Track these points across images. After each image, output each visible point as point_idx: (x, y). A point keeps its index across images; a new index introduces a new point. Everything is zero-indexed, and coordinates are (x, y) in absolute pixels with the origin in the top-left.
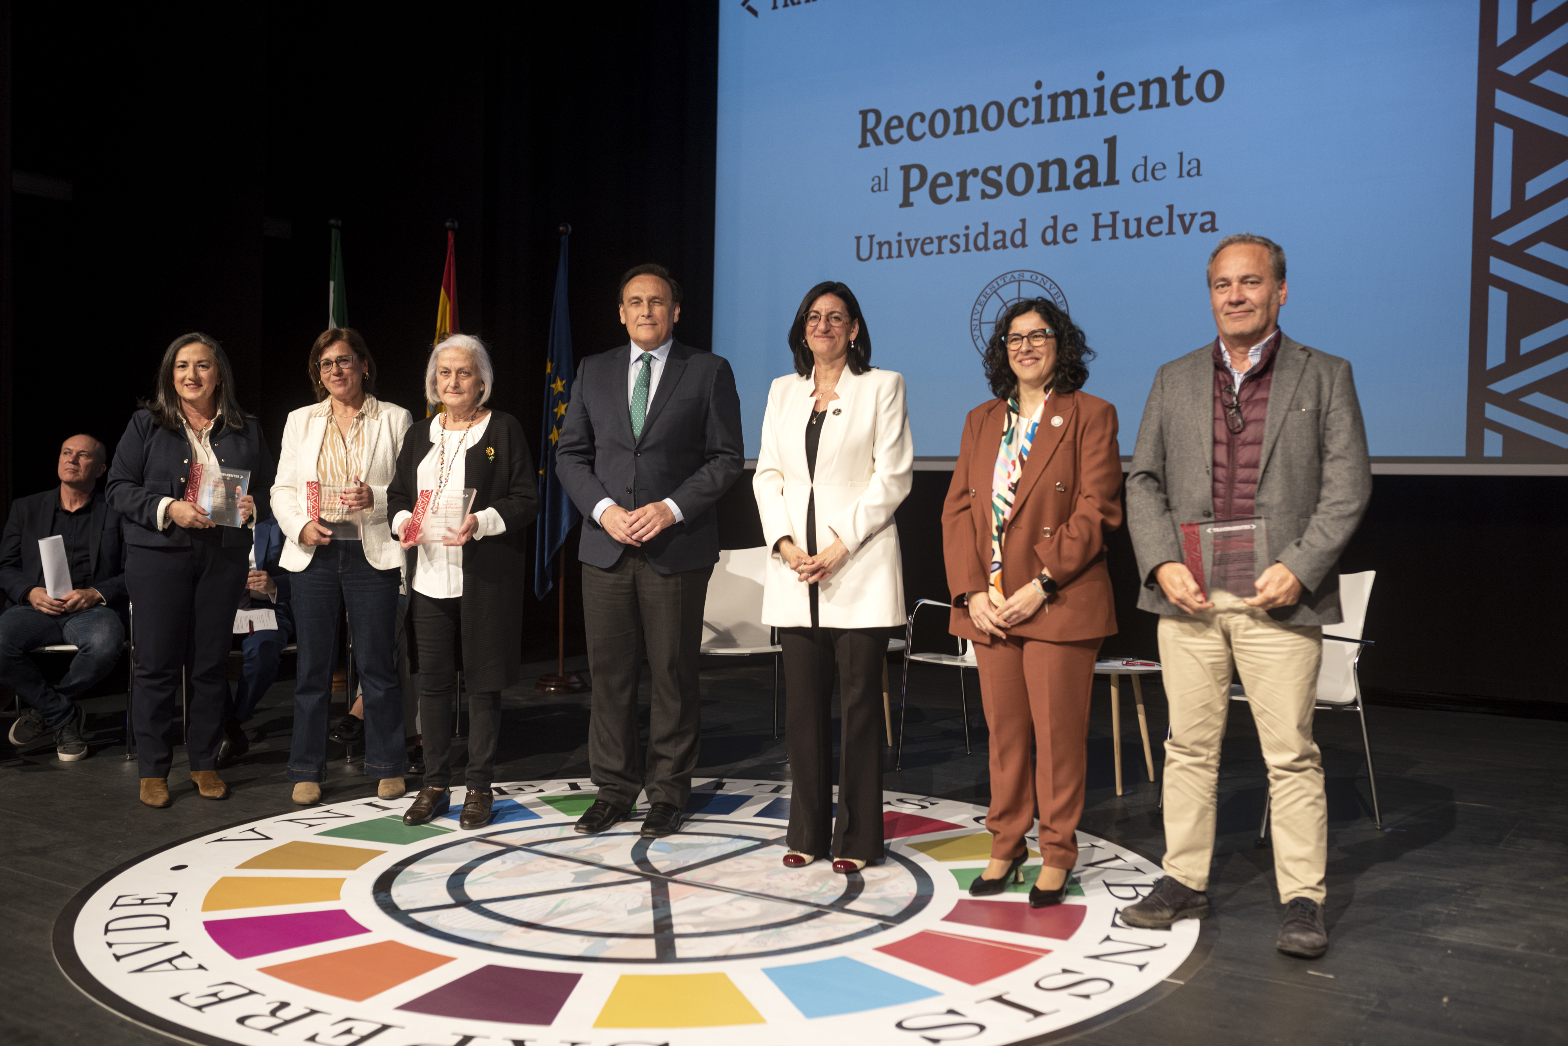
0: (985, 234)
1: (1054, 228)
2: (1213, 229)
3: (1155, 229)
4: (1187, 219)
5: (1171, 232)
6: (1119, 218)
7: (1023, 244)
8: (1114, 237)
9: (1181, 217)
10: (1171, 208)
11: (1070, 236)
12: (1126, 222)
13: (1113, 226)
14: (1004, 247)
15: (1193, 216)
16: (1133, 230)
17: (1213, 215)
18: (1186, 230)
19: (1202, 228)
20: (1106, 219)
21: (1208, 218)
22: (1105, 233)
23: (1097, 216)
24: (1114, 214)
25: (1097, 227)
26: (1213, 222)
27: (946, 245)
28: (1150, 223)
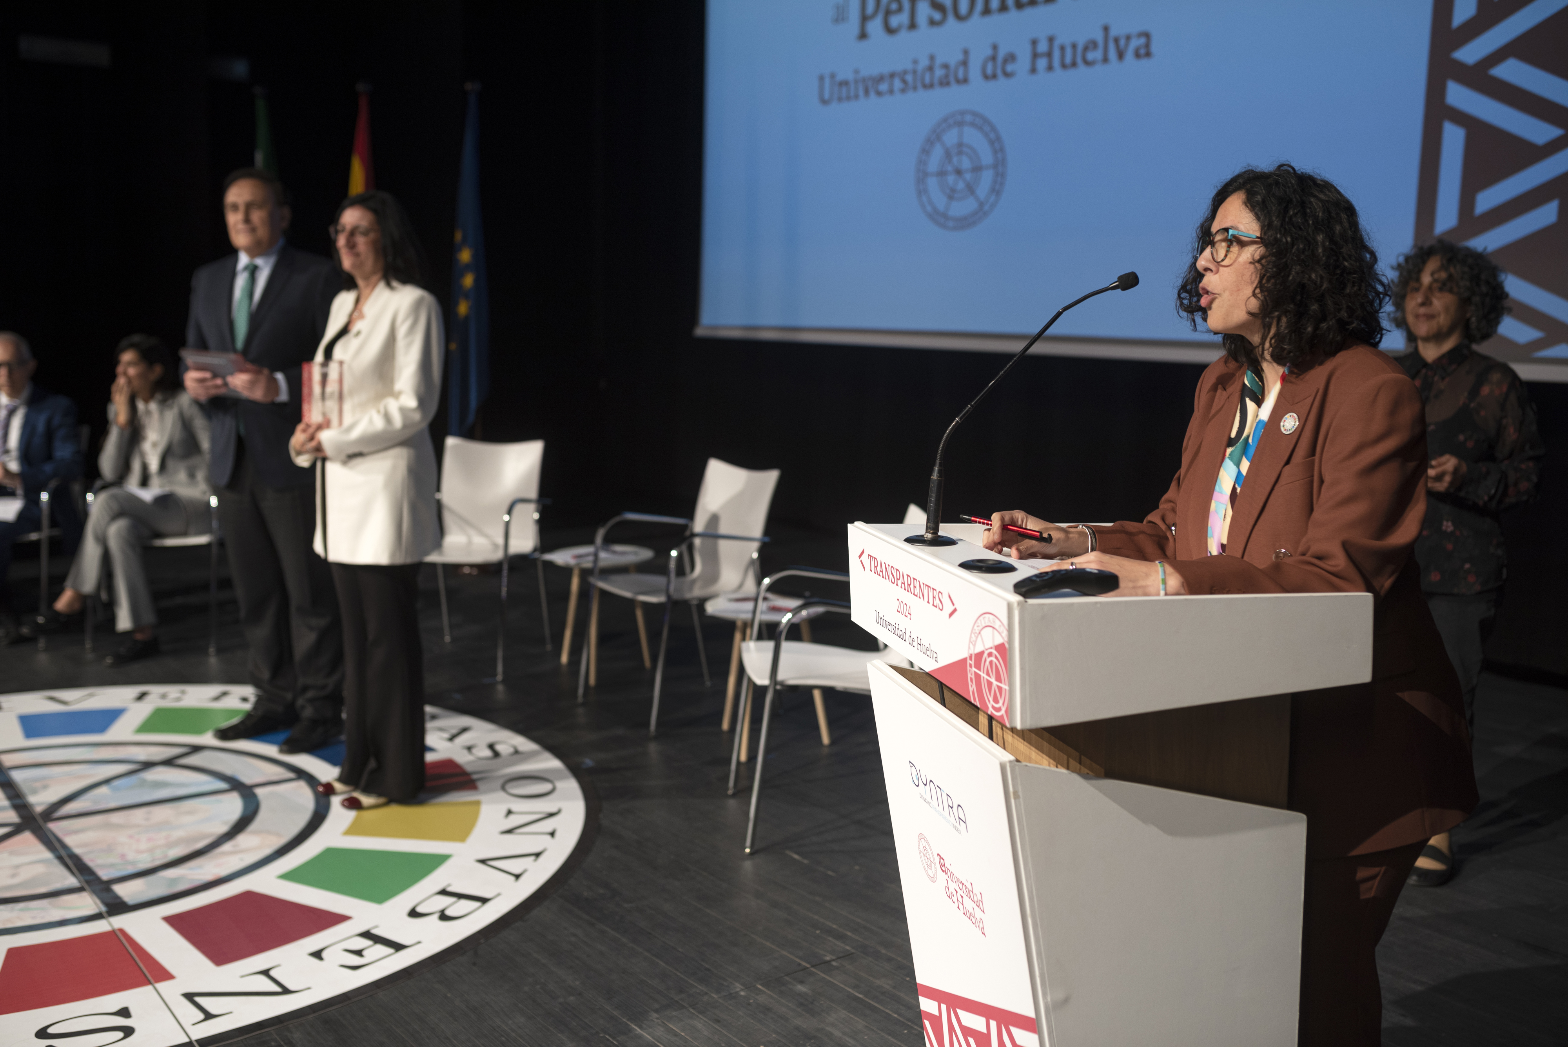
0: (931, 69)
1: (994, 58)
2: (1148, 54)
3: (1090, 56)
4: (1122, 43)
5: (1106, 60)
6: (1057, 43)
7: (965, 81)
8: (1050, 68)
9: (1116, 40)
10: (1106, 29)
11: (1009, 68)
12: (1062, 49)
13: (1049, 55)
14: (948, 84)
15: (1128, 38)
16: (1068, 59)
17: (1147, 35)
18: (1121, 55)
19: (1137, 55)
20: (1043, 47)
21: (1142, 41)
22: (1042, 63)
23: (1034, 43)
24: (1051, 40)
25: (1035, 56)
26: (1147, 45)
27: (897, 84)
28: (1086, 49)
